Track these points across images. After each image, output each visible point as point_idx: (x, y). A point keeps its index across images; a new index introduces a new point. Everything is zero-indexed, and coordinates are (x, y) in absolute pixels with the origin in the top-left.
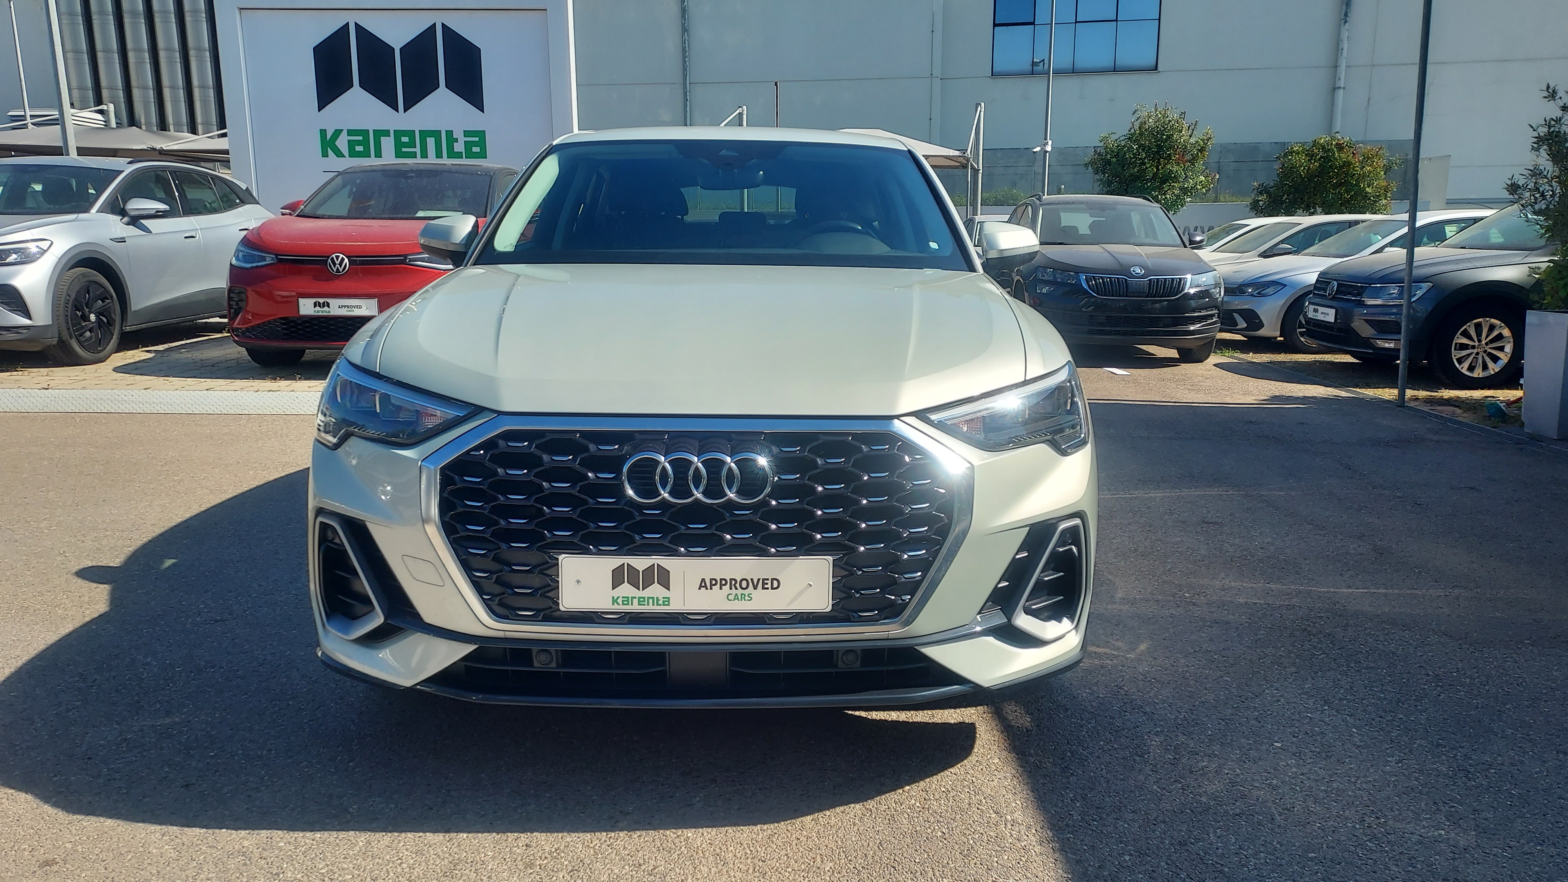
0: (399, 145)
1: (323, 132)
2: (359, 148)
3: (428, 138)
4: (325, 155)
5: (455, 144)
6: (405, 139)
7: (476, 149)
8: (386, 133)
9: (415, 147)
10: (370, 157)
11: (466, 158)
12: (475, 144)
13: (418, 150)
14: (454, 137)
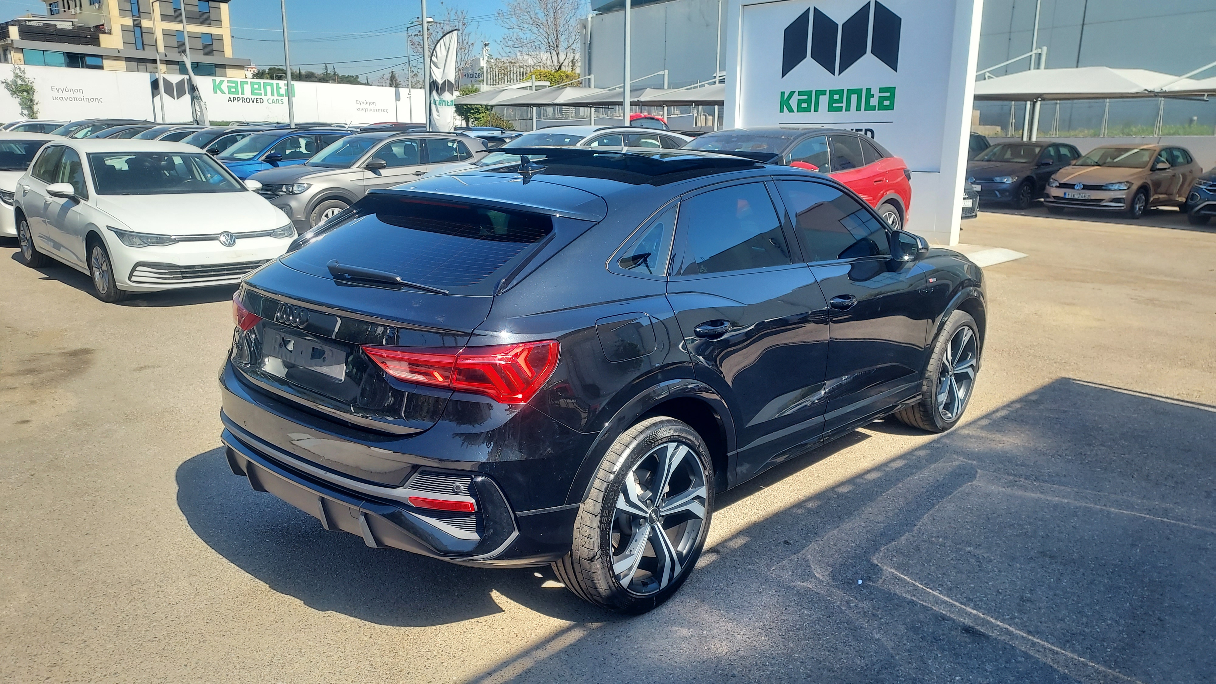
0: (831, 101)
1: (783, 93)
2: (804, 105)
3: (852, 95)
4: (782, 111)
5: (871, 99)
6: (836, 97)
7: (887, 103)
8: (824, 93)
9: (842, 103)
10: (810, 111)
11: (878, 110)
12: (886, 98)
13: (844, 105)
14: (872, 93)
